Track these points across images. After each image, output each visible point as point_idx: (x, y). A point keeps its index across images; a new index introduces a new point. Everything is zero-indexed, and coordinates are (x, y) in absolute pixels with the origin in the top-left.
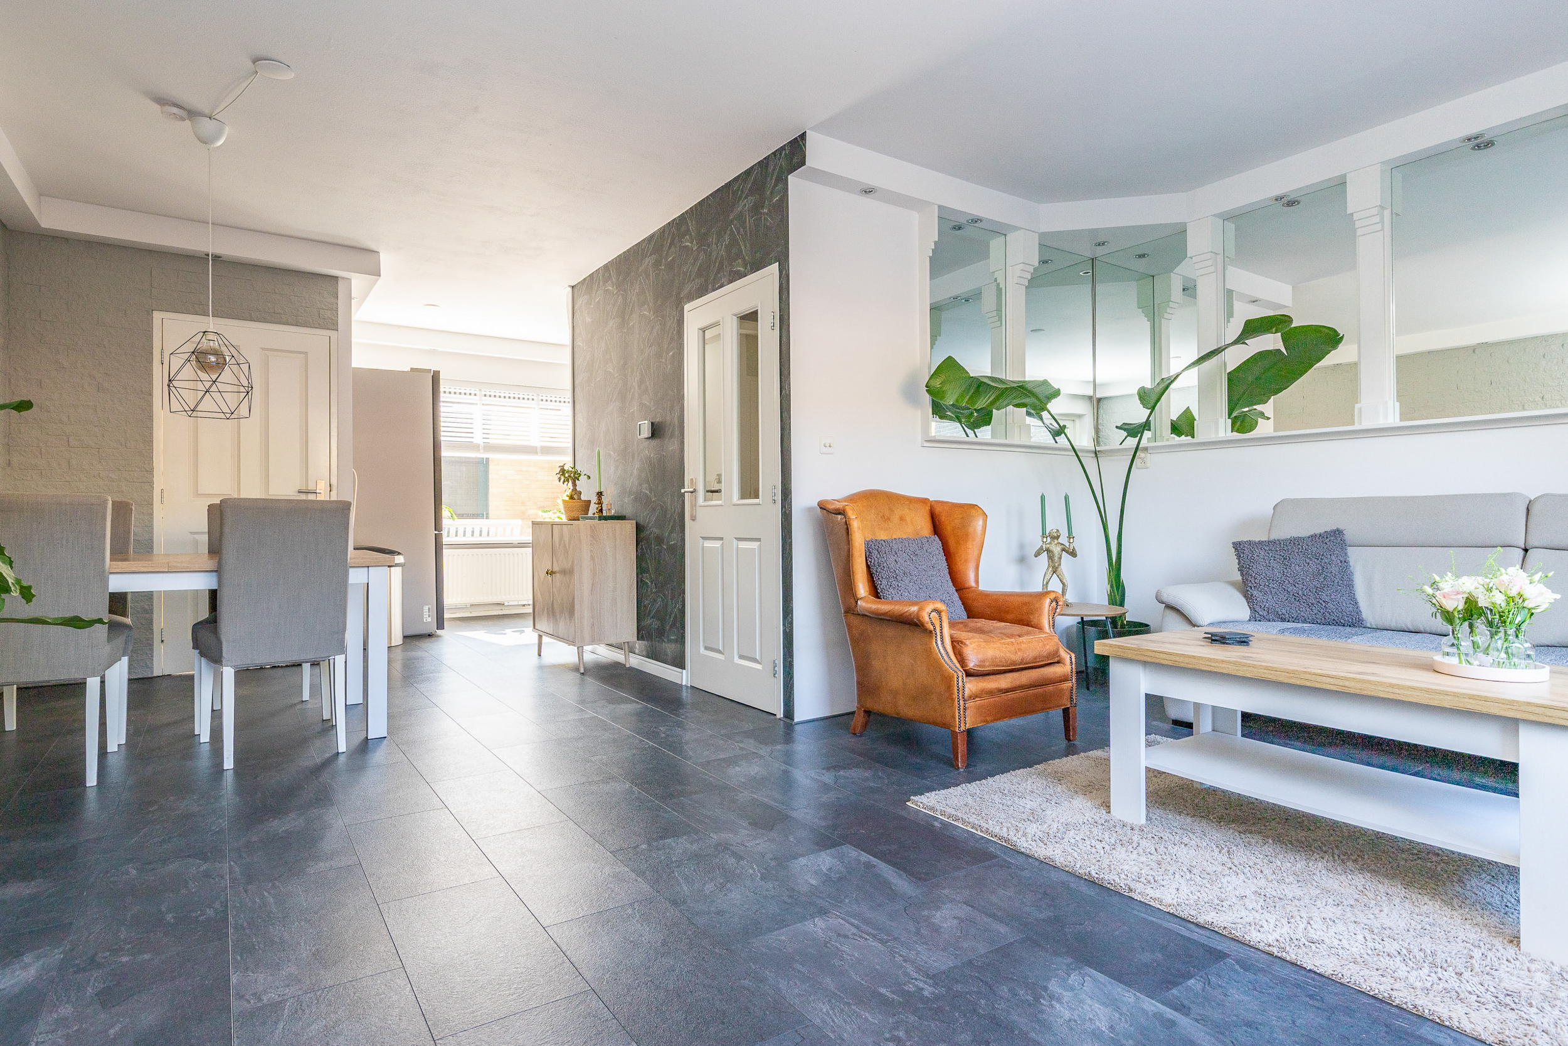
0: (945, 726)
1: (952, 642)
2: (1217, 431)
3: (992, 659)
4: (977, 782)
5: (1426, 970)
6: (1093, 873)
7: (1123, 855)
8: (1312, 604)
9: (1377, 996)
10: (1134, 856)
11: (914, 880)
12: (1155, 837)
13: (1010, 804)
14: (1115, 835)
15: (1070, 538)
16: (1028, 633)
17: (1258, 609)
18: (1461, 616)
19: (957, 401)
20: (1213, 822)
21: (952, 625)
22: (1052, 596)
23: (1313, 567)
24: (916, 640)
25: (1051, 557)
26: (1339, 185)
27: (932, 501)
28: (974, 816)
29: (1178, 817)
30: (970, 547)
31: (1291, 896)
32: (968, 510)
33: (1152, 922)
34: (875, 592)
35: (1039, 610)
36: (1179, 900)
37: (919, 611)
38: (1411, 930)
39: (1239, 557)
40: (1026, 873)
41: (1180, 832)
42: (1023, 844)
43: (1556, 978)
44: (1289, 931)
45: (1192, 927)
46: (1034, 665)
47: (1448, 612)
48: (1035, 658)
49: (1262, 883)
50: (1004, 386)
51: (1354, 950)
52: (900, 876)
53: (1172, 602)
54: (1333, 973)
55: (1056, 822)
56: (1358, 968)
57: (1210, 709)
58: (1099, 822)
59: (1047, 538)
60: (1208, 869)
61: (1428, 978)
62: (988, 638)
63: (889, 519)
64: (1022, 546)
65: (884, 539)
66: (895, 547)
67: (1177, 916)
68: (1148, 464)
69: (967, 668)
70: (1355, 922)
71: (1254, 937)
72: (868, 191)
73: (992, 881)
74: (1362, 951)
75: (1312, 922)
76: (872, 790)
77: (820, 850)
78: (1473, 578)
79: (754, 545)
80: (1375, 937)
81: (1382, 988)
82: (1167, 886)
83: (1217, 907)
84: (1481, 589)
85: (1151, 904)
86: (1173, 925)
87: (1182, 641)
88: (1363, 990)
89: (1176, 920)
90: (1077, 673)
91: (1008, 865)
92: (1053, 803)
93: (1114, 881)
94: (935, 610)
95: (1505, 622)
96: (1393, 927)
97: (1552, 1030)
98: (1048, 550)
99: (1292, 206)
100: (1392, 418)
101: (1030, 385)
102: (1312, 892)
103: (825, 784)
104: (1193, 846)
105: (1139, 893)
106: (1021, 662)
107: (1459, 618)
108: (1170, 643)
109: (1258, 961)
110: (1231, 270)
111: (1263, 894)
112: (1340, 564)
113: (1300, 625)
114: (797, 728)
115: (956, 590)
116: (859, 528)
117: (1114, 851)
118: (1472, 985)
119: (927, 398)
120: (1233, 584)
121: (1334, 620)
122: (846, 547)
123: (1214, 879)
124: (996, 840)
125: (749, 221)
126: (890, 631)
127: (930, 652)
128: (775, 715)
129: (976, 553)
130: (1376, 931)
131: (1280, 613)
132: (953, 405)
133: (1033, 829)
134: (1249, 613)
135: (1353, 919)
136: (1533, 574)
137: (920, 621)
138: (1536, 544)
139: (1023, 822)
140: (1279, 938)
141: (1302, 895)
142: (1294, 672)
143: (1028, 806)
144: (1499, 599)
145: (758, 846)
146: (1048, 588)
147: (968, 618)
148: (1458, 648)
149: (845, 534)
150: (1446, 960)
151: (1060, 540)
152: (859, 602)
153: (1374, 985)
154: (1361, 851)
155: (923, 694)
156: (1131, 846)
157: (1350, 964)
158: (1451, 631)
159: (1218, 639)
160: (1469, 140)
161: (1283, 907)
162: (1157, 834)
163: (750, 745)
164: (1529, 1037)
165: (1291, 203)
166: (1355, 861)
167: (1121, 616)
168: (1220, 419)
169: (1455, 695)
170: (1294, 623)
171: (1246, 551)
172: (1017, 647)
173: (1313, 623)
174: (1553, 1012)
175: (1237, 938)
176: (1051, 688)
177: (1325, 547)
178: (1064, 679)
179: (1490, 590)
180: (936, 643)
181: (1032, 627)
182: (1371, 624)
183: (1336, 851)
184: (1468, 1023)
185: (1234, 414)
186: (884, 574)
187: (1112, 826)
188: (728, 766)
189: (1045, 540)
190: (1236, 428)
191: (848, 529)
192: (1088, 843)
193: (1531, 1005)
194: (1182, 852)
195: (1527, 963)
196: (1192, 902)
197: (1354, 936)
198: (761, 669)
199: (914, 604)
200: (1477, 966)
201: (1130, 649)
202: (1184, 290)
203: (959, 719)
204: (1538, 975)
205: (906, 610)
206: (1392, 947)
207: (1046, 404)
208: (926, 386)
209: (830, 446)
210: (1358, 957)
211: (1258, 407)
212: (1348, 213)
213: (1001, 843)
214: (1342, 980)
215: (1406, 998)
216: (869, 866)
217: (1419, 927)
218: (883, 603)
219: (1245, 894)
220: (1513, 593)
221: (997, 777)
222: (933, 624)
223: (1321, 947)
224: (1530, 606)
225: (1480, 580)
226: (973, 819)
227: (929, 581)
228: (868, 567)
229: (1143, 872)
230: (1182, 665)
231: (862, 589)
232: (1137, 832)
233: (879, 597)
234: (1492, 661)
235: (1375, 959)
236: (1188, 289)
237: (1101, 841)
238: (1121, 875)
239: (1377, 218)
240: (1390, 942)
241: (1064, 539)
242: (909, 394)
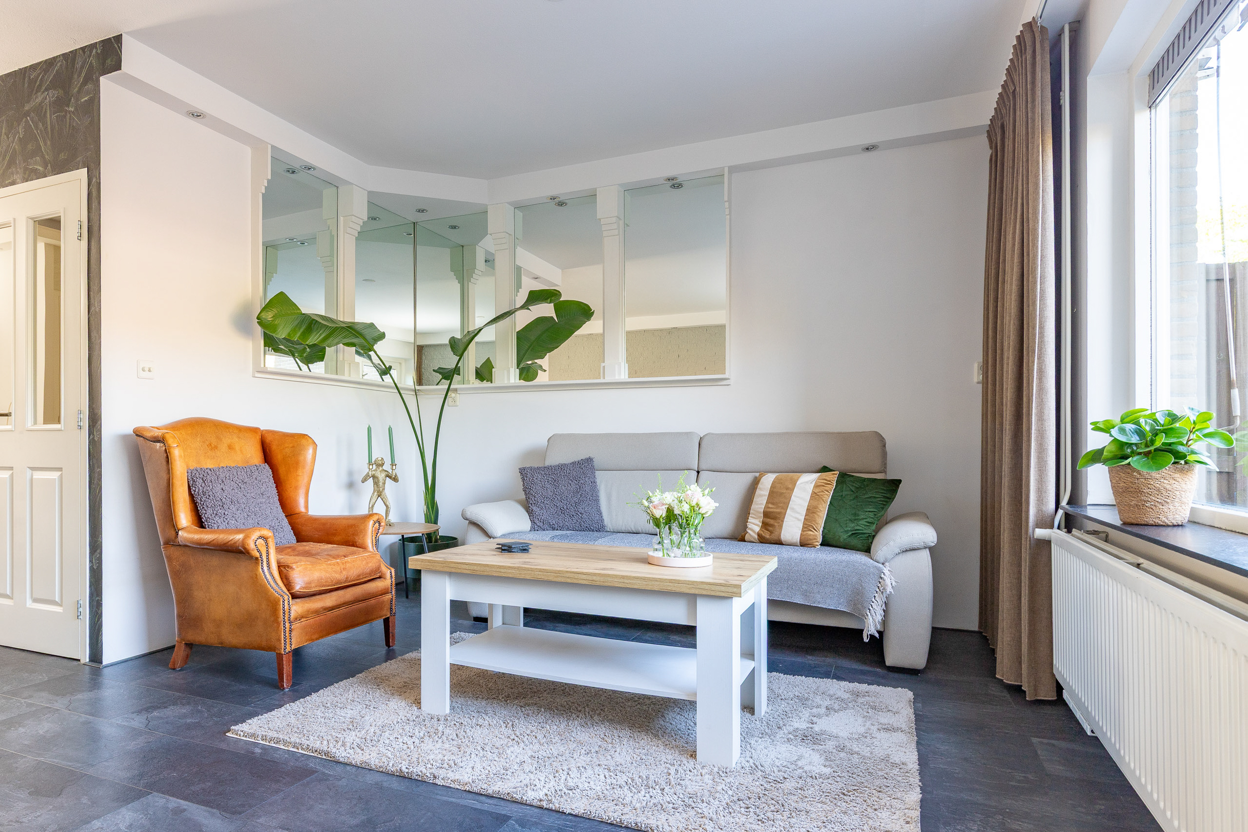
0: (270, 648)
1: (278, 566)
2: (509, 379)
3: (318, 580)
4: (301, 700)
5: (643, 793)
6: (404, 769)
7: (430, 746)
8: (573, 515)
9: (612, 823)
10: (439, 745)
11: (228, 815)
12: (456, 723)
13: (332, 716)
14: (424, 728)
15: (393, 465)
16: (353, 553)
17: (536, 521)
18: (664, 521)
19: (289, 334)
20: (502, 701)
21: (280, 550)
22: (375, 518)
23: (574, 486)
24: (241, 568)
25: (376, 483)
26: (591, 197)
27: (263, 431)
28: (296, 735)
29: (475, 702)
30: (300, 474)
31: (556, 753)
32: (298, 441)
33: (451, 802)
34: (200, 523)
35: (364, 532)
36: (473, 777)
37: (243, 540)
38: (634, 762)
39: (523, 480)
40: (343, 782)
41: (476, 715)
42: (341, 754)
43: (716, 776)
44: (554, 784)
45: (483, 798)
46: (358, 582)
47: (657, 519)
48: (359, 576)
49: (536, 747)
50: (334, 326)
51: (599, 788)
52: (213, 815)
53: (474, 518)
54: (584, 812)
55: (373, 726)
56: (600, 802)
57: (501, 607)
58: (411, 719)
59: (372, 465)
60: (497, 745)
61: (644, 798)
62: (314, 560)
63: (216, 447)
64: (350, 473)
65: (210, 467)
66: (222, 476)
67: (472, 792)
68: (458, 403)
69: (293, 591)
70: (599, 765)
71: (531, 796)
72: (196, 115)
73: (309, 797)
74: (603, 788)
75: (570, 773)
76: (189, 727)
77: (122, 806)
78: (671, 493)
79: (55, 475)
80: (612, 774)
81: (616, 815)
82: (465, 767)
83: (503, 776)
84: (676, 501)
85: (451, 786)
86: (468, 801)
87: (479, 552)
88: (604, 820)
89: (471, 796)
90: (397, 584)
91: (324, 778)
92: (372, 708)
93: (421, 772)
94: (260, 537)
95: (689, 524)
96: (623, 763)
97: (714, 817)
98: (374, 477)
99: (561, 206)
100: (623, 375)
101: (358, 326)
102: (570, 747)
103: (135, 729)
104: (486, 726)
105: (443, 779)
106: (346, 581)
107: (663, 523)
108: (470, 555)
109: (532, 817)
110: (520, 251)
111: (536, 756)
112: (591, 484)
113: (564, 532)
114: (106, 671)
115: (286, 516)
116: (180, 456)
117: (422, 744)
118: (670, 796)
119: (259, 330)
120: (520, 502)
121: (587, 527)
122: (165, 476)
123: (501, 752)
124: (316, 755)
125: (51, 116)
126: (215, 561)
127: (256, 578)
128: (79, 660)
129: (306, 480)
130: (612, 769)
131: (552, 524)
132: (284, 339)
133: (351, 737)
134: (530, 525)
135: (598, 763)
136: (705, 490)
137: (245, 548)
138: (704, 468)
139: (342, 732)
140: (547, 792)
141: (564, 751)
142: (559, 572)
143: (349, 716)
144: (686, 508)
145: (39, 818)
146: (374, 510)
147: (297, 542)
148: (663, 545)
149: (164, 463)
150: (655, 781)
151: (385, 467)
152: (180, 533)
153: (610, 814)
154: (603, 706)
155: (250, 620)
156: (437, 736)
157: (596, 801)
158: (658, 532)
159: (506, 549)
160: (669, 180)
161: (551, 764)
162: (458, 720)
163: (42, 699)
164: (702, 826)
165: (561, 204)
166: (599, 714)
167: (435, 532)
168: (511, 368)
169: (661, 580)
170: (560, 531)
171: (528, 476)
172: (342, 567)
173: (573, 530)
174: (715, 803)
175: (517, 801)
176: (373, 601)
177: (582, 471)
178: (385, 592)
179: (681, 502)
180: (262, 569)
181: (357, 547)
182: (610, 529)
183: (587, 709)
184: (668, 827)
185: (521, 366)
186: (209, 503)
187: (420, 722)
188: (9, 729)
189: (371, 467)
190: (522, 377)
191: (167, 457)
192: (401, 740)
193: (703, 801)
194: (478, 733)
195: (700, 770)
196: (484, 776)
197: (598, 777)
198: (62, 611)
199: (239, 531)
200: (672, 780)
201: (438, 562)
202: (486, 261)
203: (285, 641)
204: (707, 776)
205: (231, 539)
206: (622, 779)
207: (373, 346)
208: (258, 318)
209: (150, 371)
210: (600, 794)
211: (538, 361)
212: (598, 218)
213: (321, 757)
214: (590, 816)
215: (631, 819)
216: (178, 811)
217: (639, 758)
218: (207, 533)
219: (524, 760)
220: (694, 504)
221: (321, 691)
222: (259, 551)
223: (576, 793)
224: (702, 513)
225: (676, 494)
226: (294, 739)
227: (258, 509)
228: (191, 496)
229: (446, 758)
230: (478, 573)
231: (184, 518)
232: (442, 722)
233: (204, 528)
234: (681, 553)
235: (611, 792)
236: (489, 261)
237: (412, 737)
238: (427, 765)
239: (615, 226)
240: (621, 775)
241: (387, 467)
242: (241, 323)
